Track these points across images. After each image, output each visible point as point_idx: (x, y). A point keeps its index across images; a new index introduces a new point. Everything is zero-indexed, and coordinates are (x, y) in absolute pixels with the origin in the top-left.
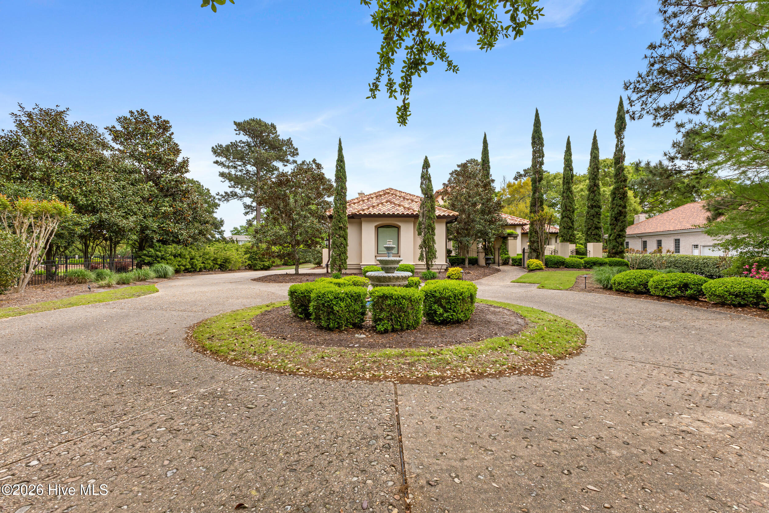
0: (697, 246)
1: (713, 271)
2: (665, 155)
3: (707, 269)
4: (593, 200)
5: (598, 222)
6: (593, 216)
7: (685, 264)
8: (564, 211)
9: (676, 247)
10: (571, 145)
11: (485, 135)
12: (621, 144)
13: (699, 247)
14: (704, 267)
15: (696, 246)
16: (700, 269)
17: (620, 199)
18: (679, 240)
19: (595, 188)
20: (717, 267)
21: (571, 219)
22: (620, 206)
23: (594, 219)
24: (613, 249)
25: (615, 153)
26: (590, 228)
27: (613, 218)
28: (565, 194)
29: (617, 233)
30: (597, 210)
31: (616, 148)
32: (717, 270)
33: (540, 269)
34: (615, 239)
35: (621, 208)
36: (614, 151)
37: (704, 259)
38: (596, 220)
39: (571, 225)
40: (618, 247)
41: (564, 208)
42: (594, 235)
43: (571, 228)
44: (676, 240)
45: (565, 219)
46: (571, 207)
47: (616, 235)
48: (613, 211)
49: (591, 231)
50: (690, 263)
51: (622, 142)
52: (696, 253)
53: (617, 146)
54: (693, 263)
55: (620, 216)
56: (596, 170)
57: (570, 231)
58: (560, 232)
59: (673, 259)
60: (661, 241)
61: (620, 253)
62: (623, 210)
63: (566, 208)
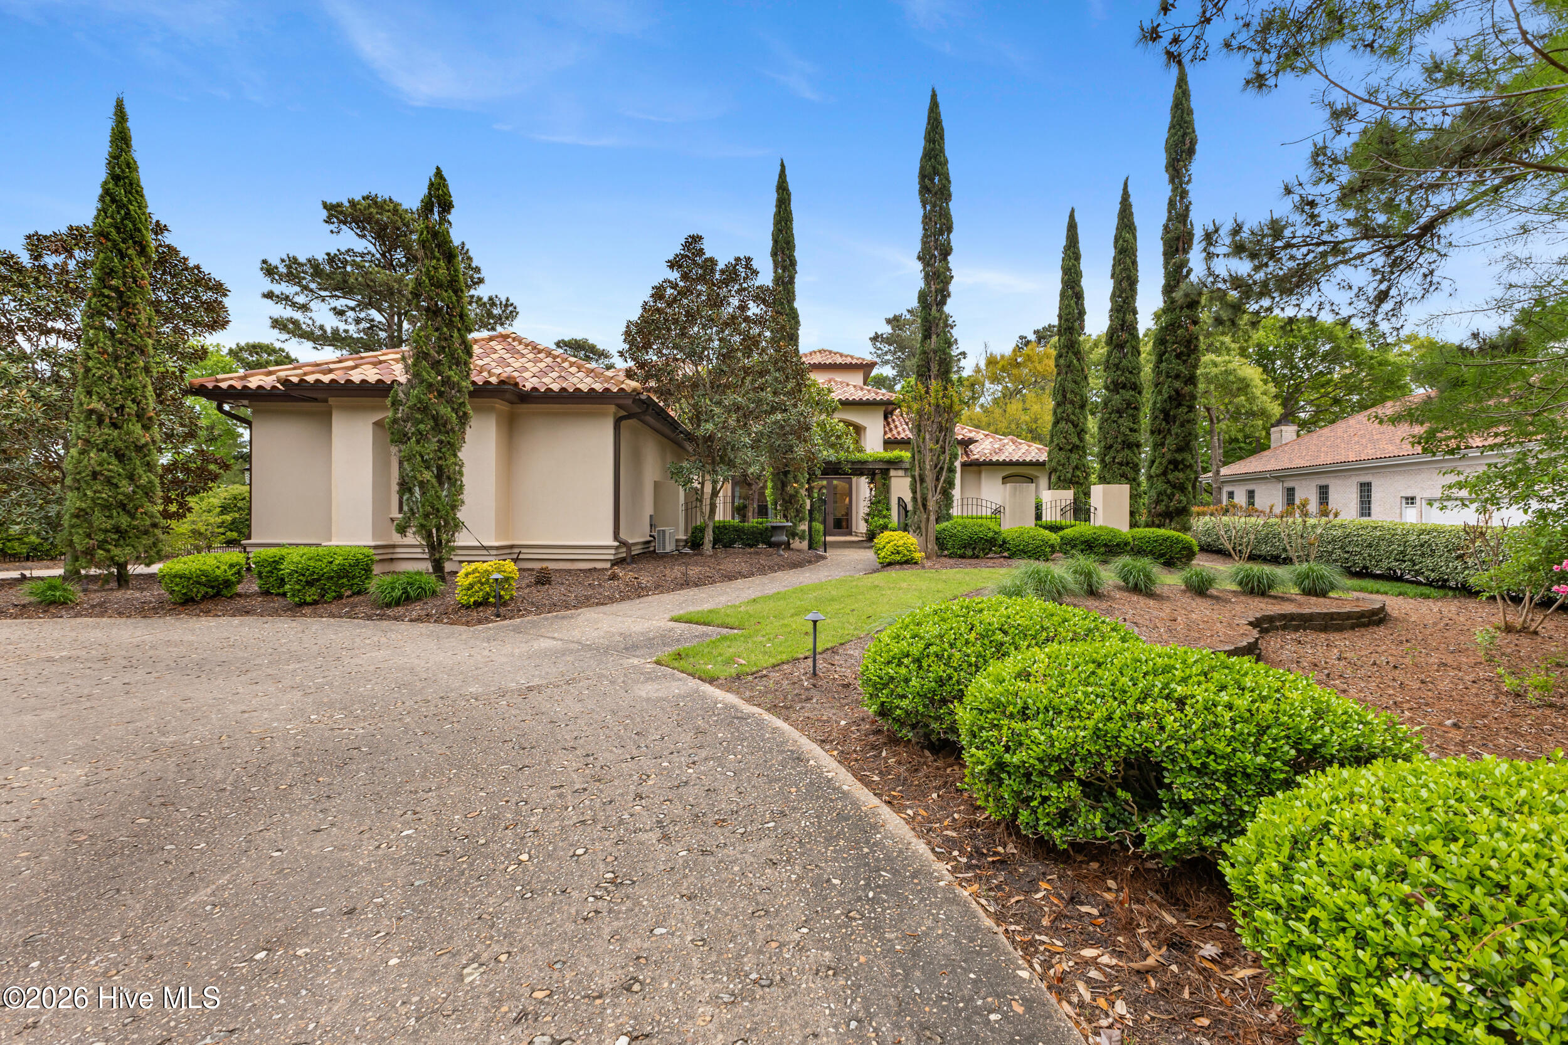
0: (1412, 498)
1: (1448, 567)
2: (1288, 191)
3: (1429, 562)
4: (1117, 366)
5: (1131, 430)
6: (1118, 411)
7: (1370, 546)
8: (1058, 405)
9: (1362, 502)
10: (1079, 231)
11: (783, 166)
12: (1182, 198)
13: (1418, 501)
14: (1423, 555)
15: (1411, 500)
16: (1411, 560)
17: (1178, 356)
18: (1369, 484)
19: (1125, 336)
20: (1457, 558)
21: (1075, 426)
22: (1177, 377)
23: (1121, 421)
24: (1158, 502)
25: (1166, 227)
26: (1111, 447)
27: (1157, 413)
28: (1062, 361)
29: (1169, 456)
30: (1128, 394)
31: (1170, 212)
32: (1459, 564)
33: (907, 562)
34: (1164, 473)
35: (1177, 384)
36: (1164, 220)
37: (1422, 532)
38: (1125, 422)
39: (1076, 440)
40: (1170, 497)
41: (1059, 398)
42: (1121, 464)
43: (1075, 448)
44: (1362, 485)
45: (1063, 424)
46: (1076, 394)
47: (1164, 461)
48: (1160, 392)
49: (1112, 453)
50: (1383, 544)
51: (1184, 194)
52: (1411, 516)
53: (1171, 204)
54: (1391, 543)
55: (1180, 405)
56: (1125, 284)
57: (1075, 456)
58: (1051, 460)
59: (1338, 533)
60: (1327, 487)
61: (1176, 515)
62: (1188, 389)
63: (1064, 396)
